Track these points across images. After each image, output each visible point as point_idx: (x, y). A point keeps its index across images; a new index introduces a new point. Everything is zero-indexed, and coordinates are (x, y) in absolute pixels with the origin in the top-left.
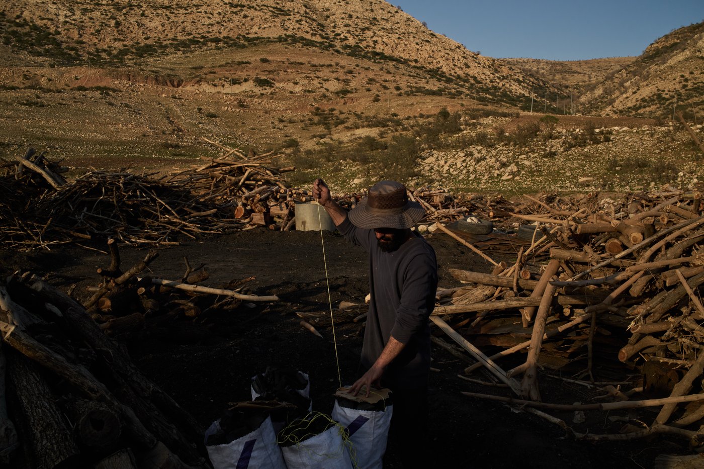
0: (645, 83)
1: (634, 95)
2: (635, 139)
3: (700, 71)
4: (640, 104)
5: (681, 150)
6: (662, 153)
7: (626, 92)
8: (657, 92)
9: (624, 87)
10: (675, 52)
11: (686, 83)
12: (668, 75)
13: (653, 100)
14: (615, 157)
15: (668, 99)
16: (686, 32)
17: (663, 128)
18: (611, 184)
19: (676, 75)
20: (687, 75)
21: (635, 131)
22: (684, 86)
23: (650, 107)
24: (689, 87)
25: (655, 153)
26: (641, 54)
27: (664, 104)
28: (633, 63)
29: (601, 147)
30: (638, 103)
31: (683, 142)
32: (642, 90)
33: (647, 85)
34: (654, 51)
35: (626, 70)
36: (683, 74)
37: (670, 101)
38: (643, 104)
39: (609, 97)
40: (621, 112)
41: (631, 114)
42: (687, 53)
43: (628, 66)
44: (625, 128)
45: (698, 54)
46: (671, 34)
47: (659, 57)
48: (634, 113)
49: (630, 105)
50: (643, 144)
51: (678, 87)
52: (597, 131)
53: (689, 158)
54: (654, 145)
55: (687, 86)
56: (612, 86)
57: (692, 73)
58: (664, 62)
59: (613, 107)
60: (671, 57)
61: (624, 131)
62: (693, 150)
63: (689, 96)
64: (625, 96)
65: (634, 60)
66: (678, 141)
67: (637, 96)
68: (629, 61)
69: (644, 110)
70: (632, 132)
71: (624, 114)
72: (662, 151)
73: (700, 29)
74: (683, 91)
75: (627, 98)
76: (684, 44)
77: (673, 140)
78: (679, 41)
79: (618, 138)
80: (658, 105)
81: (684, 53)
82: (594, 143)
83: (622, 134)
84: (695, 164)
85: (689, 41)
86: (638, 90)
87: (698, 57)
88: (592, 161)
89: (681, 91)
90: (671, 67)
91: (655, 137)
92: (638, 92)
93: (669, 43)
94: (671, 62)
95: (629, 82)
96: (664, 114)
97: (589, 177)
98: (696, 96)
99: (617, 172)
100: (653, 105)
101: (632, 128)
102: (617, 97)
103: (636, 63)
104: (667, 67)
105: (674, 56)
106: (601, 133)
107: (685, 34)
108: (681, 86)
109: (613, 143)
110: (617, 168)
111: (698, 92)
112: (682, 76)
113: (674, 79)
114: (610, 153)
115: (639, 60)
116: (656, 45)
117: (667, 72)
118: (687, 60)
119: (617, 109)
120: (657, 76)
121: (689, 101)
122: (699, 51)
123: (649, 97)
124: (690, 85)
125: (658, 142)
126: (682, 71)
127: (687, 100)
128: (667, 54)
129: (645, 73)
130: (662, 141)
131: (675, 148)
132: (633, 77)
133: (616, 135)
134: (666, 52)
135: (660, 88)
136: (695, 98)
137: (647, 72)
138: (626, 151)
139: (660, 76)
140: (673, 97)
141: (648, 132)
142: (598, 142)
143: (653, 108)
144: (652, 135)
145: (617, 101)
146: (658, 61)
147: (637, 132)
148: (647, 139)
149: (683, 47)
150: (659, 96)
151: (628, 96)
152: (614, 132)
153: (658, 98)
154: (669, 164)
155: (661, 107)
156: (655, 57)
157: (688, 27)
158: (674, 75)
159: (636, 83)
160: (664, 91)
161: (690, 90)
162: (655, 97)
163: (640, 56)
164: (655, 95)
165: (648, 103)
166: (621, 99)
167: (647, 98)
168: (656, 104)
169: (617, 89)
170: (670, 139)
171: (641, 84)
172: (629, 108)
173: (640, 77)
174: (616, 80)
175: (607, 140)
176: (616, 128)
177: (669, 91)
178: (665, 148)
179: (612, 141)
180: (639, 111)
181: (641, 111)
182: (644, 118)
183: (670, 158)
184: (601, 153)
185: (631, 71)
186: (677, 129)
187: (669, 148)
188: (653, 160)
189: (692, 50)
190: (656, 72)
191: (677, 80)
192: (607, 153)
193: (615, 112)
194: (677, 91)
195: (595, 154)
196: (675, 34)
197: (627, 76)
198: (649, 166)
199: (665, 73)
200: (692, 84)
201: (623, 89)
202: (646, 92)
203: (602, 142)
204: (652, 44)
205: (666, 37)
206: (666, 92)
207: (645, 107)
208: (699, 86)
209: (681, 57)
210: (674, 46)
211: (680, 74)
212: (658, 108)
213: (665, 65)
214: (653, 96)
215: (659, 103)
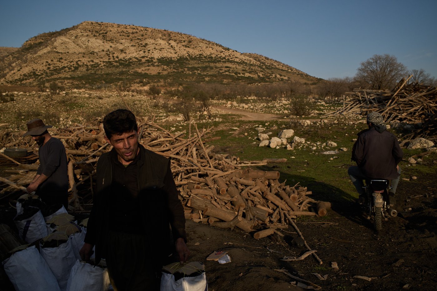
0: (25, 65)
1: (19, 72)
2: (29, 99)
3: (56, 60)
4: (23, 78)
5: (57, 106)
6: (47, 107)
7: (13, 69)
8: (33, 71)
9: (11, 67)
10: (41, 47)
11: (49, 67)
12: (39, 61)
13: (31, 76)
14: (19, 110)
15: (40, 76)
16: (46, 36)
17: (44, 93)
18: (22, 127)
19: (43, 61)
20: (50, 62)
21: (28, 94)
22: (49, 68)
23: (29, 79)
24: (51, 69)
25: (43, 108)
26: (21, 46)
27: (38, 78)
28: (16, 52)
29: (9, 104)
30: (22, 77)
31: (58, 101)
32: (23, 69)
33: (26, 66)
34: (29, 45)
35: (12, 56)
36: (47, 61)
37: (41, 76)
38: (25, 78)
39: (2, 72)
40: (11, 82)
41: (17, 84)
42: (49, 49)
43: (13, 53)
44: (21, 93)
45: (54, 50)
46: (38, 36)
47: (32, 49)
48: (19, 83)
49: (16, 78)
50: (35, 102)
51: (45, 68)
52: (4, 94)
53: (63, 110)
54: (42, 103)
55: (50, 68)
56: (3, 65)
57: (52, 61)
58: (36, 53)
59: (5, 79)
60: (40, 50)
61: (21, 95)
62: (64, 106)
63: (52, 74)
64: (12, 72)
65: (17, 50)
66: (55, 101)
67: (21, 72)
68: (13, 50)
69: (26, 81)
70: (26, 95)
71: (13, 84)
72: (47, 106)
73: (55, 35)
74: (48, 71)
75: (14, 73)
76: (47, 43)
77: (52, 100)
78: (43, 41)
79: (19, 99)
80: (34, 79)
81: (47, 49)
82: (4, 102)
83: (20, 96)
84: (66, 113)
85: (49, 42)
86: (21, 69)
87: (55, 52)
88: (5, 113)
89: (47, 71)
90: (40, 56)
91: (41, 98)
92: (21, 70)
93: (37, 41)
94: (40, 53)
95: (15, 63)
96: (39, 84)
97: (5, 123)
98: (56, 74)
99: (23, 119)
100: (31, 78)
101: (25, 93)
102: (8, 73)
103: (18, 52)
104: (38, 56)
105: (41, 49)
106: (7, 95)
107: (46, 37)
108: (47, 68)
109: (16, 102)
110: (22, 117)
111: (57, 72)
112: (47, 62)
113: (43, 64)
114: (15, 108)
115: (20, 50)
116: (30, 42)
117: (38, 59)
118: (49, 52)
119: (8, 80)
120: (32, 61)
121: (52, 77)
122: (55, 48)
123: (28, 74)
124: (52, 67)
125: (44, 101)
126: (47, 59)
127: (50, 76)
128: (36, 48)
129: (24, 58)
130: (46, 101)
131: (54, 105)
132: (17, 60)
133: (17, 97)
134: (36, 47)
135: (34, 68)
136: (55, 76)
137: (26, 58)
138: (25, 106)
139: (34, 61)
140: (43, 74)
141: (36, 95)
142: (7, 101)
143: (31, 80)
144: (39, 97)
145: (8, 75)
146: (32, 52)
147: (30, 95)
148: (36, 99)
149: (46, 44)
150: (34, 73)
151: (15, 72)
152: (15, 95)
153: (34, 74)
154: (52, 114)
155: (36, 80)
156: (30, 49)
157: (48, 33)
158: (42, 61)
159: (19, 64)
160: (37, 70)
161: (51, 70)
162: (32, 73)
163: (20, 48)
164: (31, 72)
165: (28, 77)
166: (10, 74)
167: (27, 74)
168: (33, 78)
169: (7, 67)
170: (50, 100)
171: (23, 65)
172: (16, 80)
173: (21, 61)
174: (6, 62)
175: (12, 100)
176: (16, 93)
177: (40, 70)
178: (48, 105)
179: (15, 100)
180: (23, 82)
181: (24, 82)
182: (26, 86)
183: (52, 111)
184: (10, 108)
185: (15, 57)
186: (52, 94)
187: (50, 104)
188: (43, 112)
189: (51, 47)
190: (31, 58)
191: (44, 64)
192: (13, 108)
193: (7, 82)
194: (44, 71)
195: (6, 109)
196: (40, 36)
197: (13, 60)
198: (41, 115)
199: (37, 59)
200: (53, 67)
201: (11, 68)
202: (26, 70)
203: (9, 101)
204: (27, 41)
205: (36, 37)
206: (38, 71)
207: (26, 80)
208: (57, 68)
209: (45, 50)
210: (40, 44)
211: (45, 61)
212: (34, 80)
213: (37, 55)
214: (30, 73)
215: (35, 78)
